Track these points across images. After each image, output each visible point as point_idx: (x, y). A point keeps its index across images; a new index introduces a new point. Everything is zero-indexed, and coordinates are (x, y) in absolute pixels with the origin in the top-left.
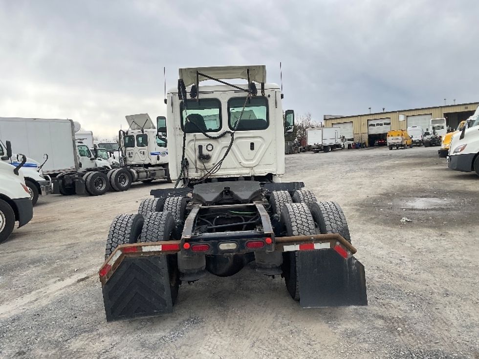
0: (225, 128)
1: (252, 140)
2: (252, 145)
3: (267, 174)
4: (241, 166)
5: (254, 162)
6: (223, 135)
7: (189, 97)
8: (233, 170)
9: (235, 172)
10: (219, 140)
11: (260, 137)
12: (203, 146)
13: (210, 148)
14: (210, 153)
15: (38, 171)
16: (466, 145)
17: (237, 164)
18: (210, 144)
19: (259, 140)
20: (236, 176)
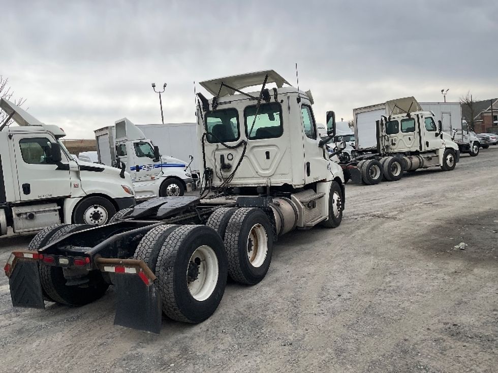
2: (267, 153)
3: (282, 184)
7: (211, 109)
8: (251, 180)
9: (253, 181)
12: (224, 156)
14: (230, 162)
15: (185, 171)
17: (254, 174)
18: (230, 154)
20: (253, 186)
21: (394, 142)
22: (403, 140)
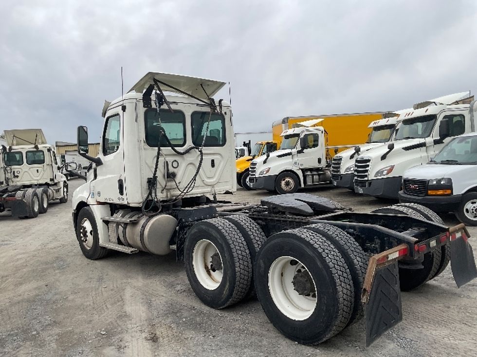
0: (189, 143)
1: (212, 157)
4: (203, 185)
5: (214, 180)
6: (187, 151)
10: (185, 156)
11: (219, 154)
13: (175, 165)
16: (270, 168)
19: (218, 157)
21: (16, 174)
22: (30, 172)
